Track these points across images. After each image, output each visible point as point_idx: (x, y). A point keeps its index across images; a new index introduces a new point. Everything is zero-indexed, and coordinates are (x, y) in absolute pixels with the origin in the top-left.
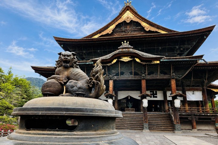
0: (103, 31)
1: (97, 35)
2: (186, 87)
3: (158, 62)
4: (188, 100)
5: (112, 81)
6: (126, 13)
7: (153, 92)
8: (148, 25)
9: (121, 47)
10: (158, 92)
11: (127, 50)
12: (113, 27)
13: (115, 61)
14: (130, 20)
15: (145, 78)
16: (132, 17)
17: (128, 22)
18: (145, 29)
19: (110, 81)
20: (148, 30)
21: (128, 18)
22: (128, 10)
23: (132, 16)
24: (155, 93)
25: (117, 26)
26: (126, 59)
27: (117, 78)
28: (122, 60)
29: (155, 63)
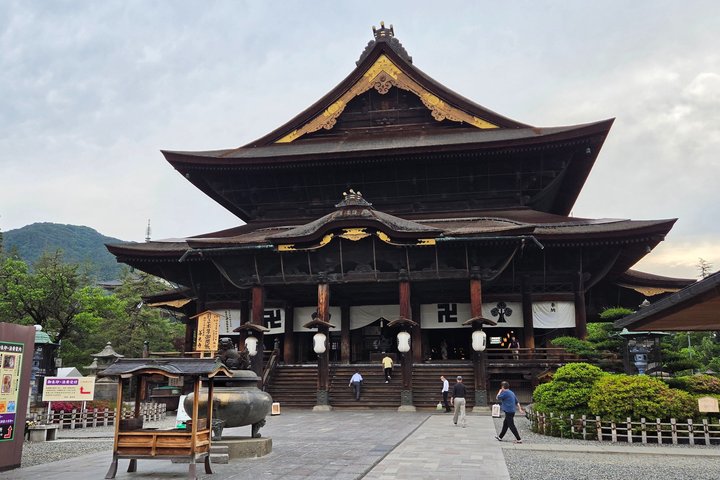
0: (308, 122)
1: (291, 135)
2: (534, 291)
3: (432, 242)
4: (536, 325)
5: (325, 286)
6: (376, 64)
7: (447, 307)
8: (442, 103)
9: (342, 204)
10: (459, 305)
11: (355, 213)
12: (336, 108)
13: (327, 239)
14: (390, 86)
15: (407, 278)
16: (395, 77)
17: (383, 93)
18: (433, 114)
19: (320, 287)
20: (440, 119)
21: (383, 79)
22: (382, 52)
23: (395, 73)
24: (451, 309)
25: (350, 106)
26: (354, 234)
27: (338, 278)
28: (344, 236)
29: (426, 243)
